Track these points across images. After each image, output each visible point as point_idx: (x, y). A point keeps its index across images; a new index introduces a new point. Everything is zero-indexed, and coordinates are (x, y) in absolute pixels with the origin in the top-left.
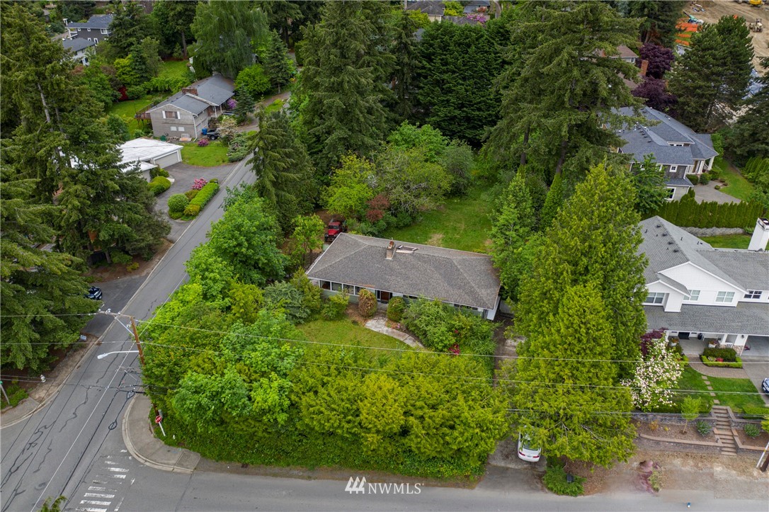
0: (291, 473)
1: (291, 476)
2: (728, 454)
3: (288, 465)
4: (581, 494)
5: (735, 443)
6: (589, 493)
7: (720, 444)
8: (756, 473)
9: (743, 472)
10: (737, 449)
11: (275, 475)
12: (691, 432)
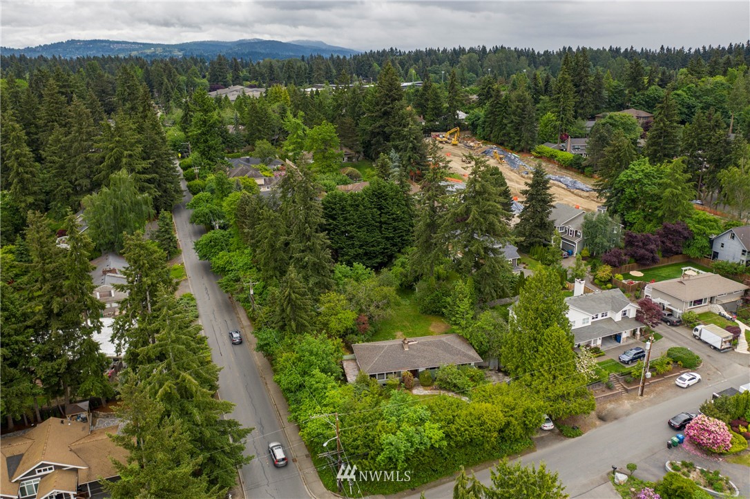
0: (442, 481)
1: (444, 483)
2: (625, 394)
3: (437, 479)
4: (583, 434)
5: (625, 388)
6: (585, 432)
7: (620, 391)
8: (640, 398)
9: (635, 399)
10: (627, 391)
11: (435, 486)
12: (606, 390)
